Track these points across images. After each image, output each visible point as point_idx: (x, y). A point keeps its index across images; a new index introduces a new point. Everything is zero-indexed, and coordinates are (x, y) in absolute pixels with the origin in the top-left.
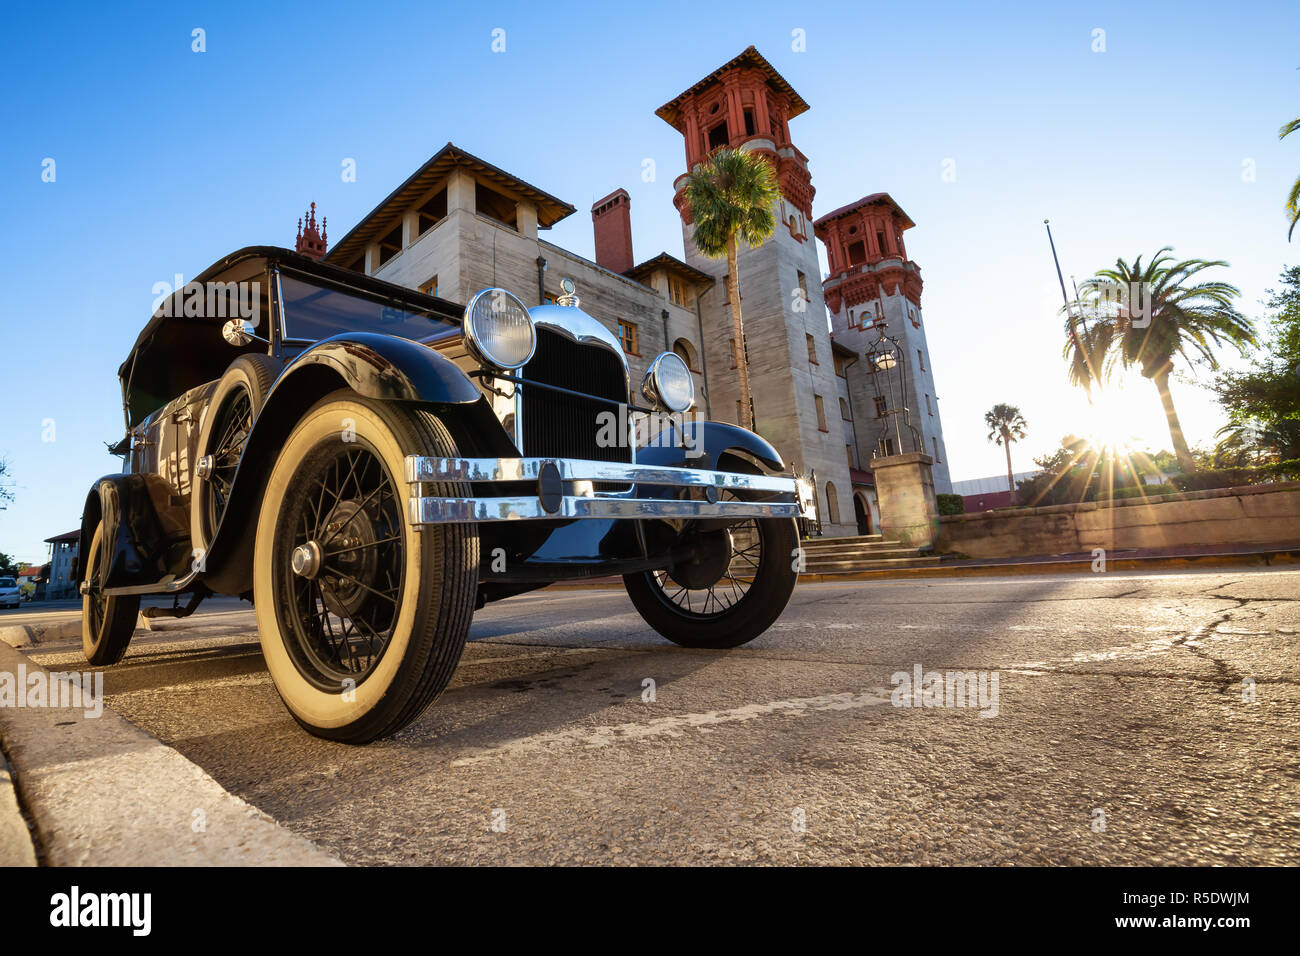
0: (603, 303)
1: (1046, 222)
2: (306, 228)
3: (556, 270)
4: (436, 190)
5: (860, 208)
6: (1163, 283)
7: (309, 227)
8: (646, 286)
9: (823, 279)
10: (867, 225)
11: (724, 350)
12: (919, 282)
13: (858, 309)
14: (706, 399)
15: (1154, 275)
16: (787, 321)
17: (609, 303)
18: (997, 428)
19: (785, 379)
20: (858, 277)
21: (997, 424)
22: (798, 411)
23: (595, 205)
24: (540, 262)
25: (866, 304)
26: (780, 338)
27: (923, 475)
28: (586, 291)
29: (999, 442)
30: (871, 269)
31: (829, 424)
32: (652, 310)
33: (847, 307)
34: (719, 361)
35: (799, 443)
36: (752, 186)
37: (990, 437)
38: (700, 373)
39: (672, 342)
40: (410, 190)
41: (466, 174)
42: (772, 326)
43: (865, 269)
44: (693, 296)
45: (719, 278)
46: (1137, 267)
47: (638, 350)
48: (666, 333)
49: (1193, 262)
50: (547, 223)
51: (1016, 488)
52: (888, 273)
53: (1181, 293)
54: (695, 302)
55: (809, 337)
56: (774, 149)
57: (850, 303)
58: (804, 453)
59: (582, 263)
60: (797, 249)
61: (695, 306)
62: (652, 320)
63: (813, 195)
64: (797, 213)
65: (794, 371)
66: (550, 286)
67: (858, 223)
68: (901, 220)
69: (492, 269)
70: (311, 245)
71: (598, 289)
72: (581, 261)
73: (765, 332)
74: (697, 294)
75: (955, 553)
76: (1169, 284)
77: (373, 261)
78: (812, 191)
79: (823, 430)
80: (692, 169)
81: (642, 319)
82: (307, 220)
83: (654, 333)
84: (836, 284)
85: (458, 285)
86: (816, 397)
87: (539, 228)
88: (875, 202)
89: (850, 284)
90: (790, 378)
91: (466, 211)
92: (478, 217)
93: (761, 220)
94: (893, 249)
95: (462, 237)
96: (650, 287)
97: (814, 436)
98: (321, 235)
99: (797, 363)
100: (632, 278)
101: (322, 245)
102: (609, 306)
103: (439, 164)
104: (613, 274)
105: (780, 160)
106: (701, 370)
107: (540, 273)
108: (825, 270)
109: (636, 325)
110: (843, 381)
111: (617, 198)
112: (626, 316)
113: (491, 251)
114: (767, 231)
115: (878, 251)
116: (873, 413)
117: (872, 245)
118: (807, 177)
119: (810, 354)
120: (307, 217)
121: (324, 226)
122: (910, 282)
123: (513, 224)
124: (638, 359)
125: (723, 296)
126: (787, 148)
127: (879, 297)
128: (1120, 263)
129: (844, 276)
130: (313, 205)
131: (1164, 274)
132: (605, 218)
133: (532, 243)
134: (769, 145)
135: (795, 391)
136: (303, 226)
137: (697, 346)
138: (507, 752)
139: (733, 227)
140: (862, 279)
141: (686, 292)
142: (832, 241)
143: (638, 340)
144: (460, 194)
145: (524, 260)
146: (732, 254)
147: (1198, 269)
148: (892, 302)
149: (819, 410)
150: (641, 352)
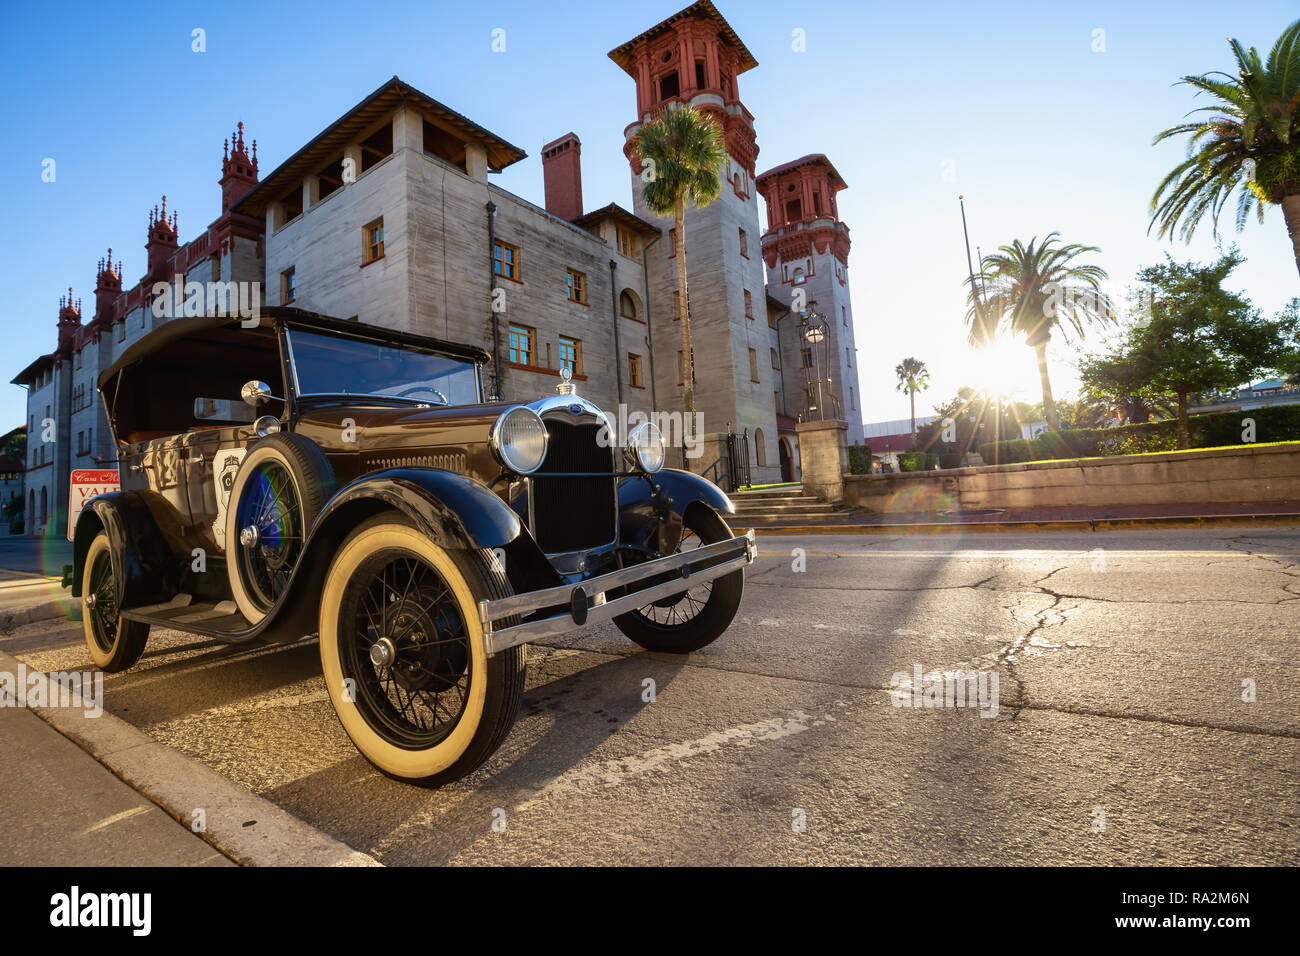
0: (554, 252)
1: (960, 198)
2: (233, 152)
3: (506, 216)
4: (380, 125)
5: (799, 167)
6: (1050, 263)
7: (237, 150)
8: (593, 234)
9: (762, 234)
10: (805, 184)
11: (668, 302)
12: (848, 242)
13: (792, 265)
14: (650, 348)
15: (1043, 255)
16: (727, 277)
17: (558, 251)
18: (905, 379)
19: (723, 332)
20: (793, 234)
21: (905, 376)
22: (734, 364)
23: (545, 147)
24: (490, 207)
25: (799, 260)
26: (721, 293)
27: (839, 440)
28: (536, 240)
29: (906, 392)
30: (806, 227)
31: (761, 375)
32: (600, 260)
33: (782, 262)
34: (663, 313)
35: (733, 392)
36: (701, 147)
37: (898, 387)
38: (644, 323)
39: (618, 292)
40: (351, 122)
41: (412, 110)
42: (714, 282)
43: (800, 227)
44: (640, 247)
45: (665, 231)
46: (1031, 247)
47: (586, 300)
48: (613, 283)
49: (1076, 246)
50: (497, 166)
51: (917, 431)
52: (820, 232)
53: (1063, 272)
54: (642, 253)
55: (747, 293)
56: (722, 104)
57: (785, 259)
58: (737, 402)
59: (532, 210)
60: (740, 207)
61: (641, 257)
62: (600, 269)
63: (757, 154)
64: (741, 171)
65: (732, 325)
66: (500, 232)
67: (796, 182)
68: (835, 182)
69: (441, 213)
70: (240, 170)
71: (548, 238)
72: (531, 208)
73: (708, 287)
74: (644, 245)
75: (861, 507)
76: (1055, 263)
77: (311, 194)
78: (757, 150)
79: (755, 381)
80: (643, 117)
81: (590, 268)
82: (234, 142)
83: (601, 283)
84: (773, 240)
85: (406, 229)
86: (750, 350)
87: (489, 172)
88: (813, 162)
89: (786, 241)
90: (728, 332)
91: (412, 149)
92: (426, 157)
93: (708, 182)
94: (827, 209)
95: (409, 177)
96: (598, 236)
97: (747, 386)
98: (250, 159)
99: (734, 318)
100: (580, 226)
101: (253, 170)
102: (559, 254)
103: (383, 97)
104: (563, 222)
105: (728, 117)
106: (645, 320)
107: (490, 219)
108: (764, 225)
109: (584, 274)
110: (774, 332)
111: (568, 142)
112: (575, 265)
113: (439, 194)
114: (713, 194)
115: (813, 211)
116: (800, 364)
117: (808, 204)
118: (752, 135)
119: (747, 309)
120: (234, 138)
121: (254, 150)
122: (839, 241)
123: (462, 165)
124: (586, 308)
125: (669, 248)
126: (734, 105)
127: (811, 255)
128: (1016, 243)
129: (781, 232)
130: (240, 125)
131: (1052, 255)
132: (555, 162)
133: (483, 187)
134: (718, 101)
135: (732, 345)
136: (230, 147)
137: (642, 296)
138: (550, 794)
139: (680, 187)
140: (797, 237)
141: (633, 241)
142: (772, 196)
143: (586, 289)
144: (406, 132)
145: (473, 204)
146: (679, 215)
147: (1078, 252)
148: (824, 260)
149: (753, 362)
150: (589, 302)
